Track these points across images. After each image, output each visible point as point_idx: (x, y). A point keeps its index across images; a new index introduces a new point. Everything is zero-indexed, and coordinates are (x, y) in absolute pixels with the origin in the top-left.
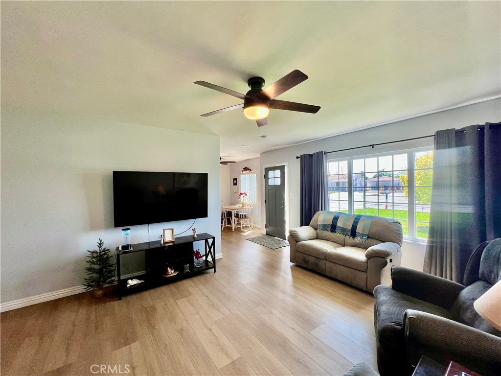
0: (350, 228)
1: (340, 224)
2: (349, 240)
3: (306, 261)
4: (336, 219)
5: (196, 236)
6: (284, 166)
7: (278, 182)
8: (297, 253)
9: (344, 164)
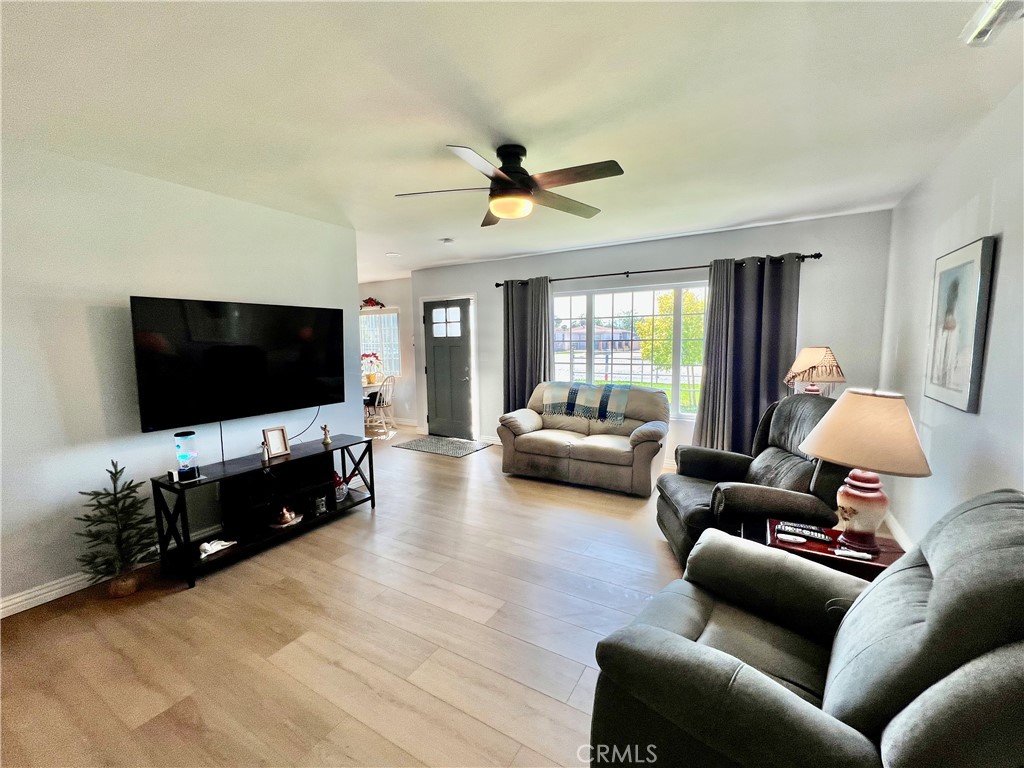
0: (597, 405)
1: (580, 401)
2: (598, 424)
3: (534, 466)
4: (573, 394)
5: (329, 441)
6: (467, 301)
7: (455, 331)
8: (518, 454)
9: (580, 302)
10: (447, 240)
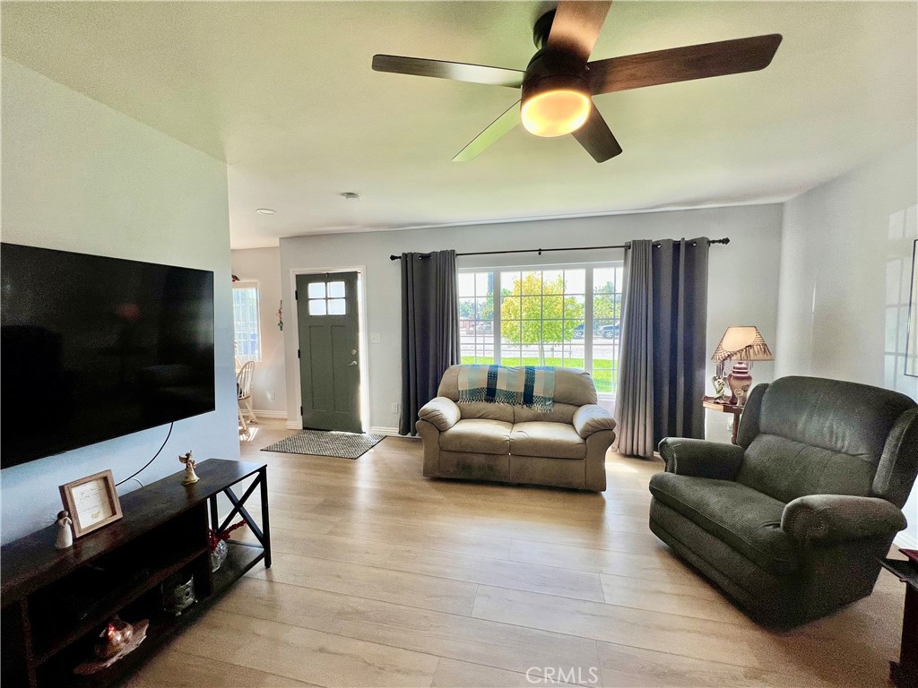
0: (522, 390)
1: (501, 385)
2: (524, 411)
3: (466, 467)
4: (493, 376)
5: (195, 478)
6: (355, 274)
7: (339, 308)
8: (444, 453)
9: (483, 279)
10: (350, 195)
